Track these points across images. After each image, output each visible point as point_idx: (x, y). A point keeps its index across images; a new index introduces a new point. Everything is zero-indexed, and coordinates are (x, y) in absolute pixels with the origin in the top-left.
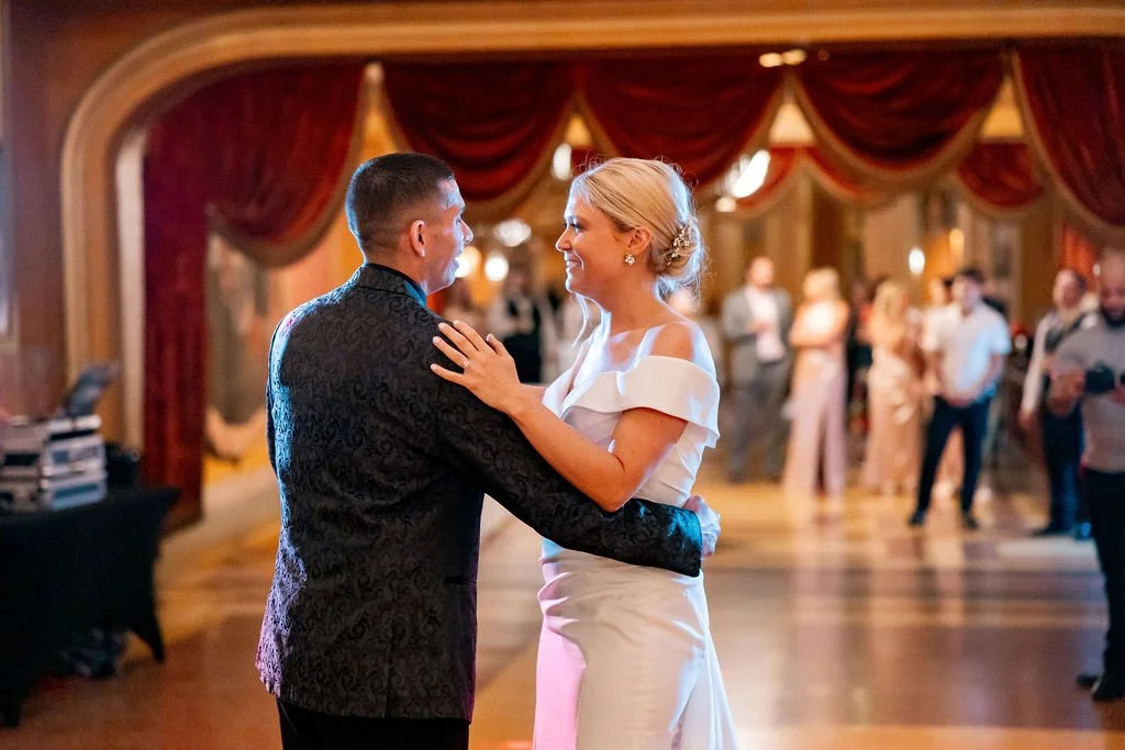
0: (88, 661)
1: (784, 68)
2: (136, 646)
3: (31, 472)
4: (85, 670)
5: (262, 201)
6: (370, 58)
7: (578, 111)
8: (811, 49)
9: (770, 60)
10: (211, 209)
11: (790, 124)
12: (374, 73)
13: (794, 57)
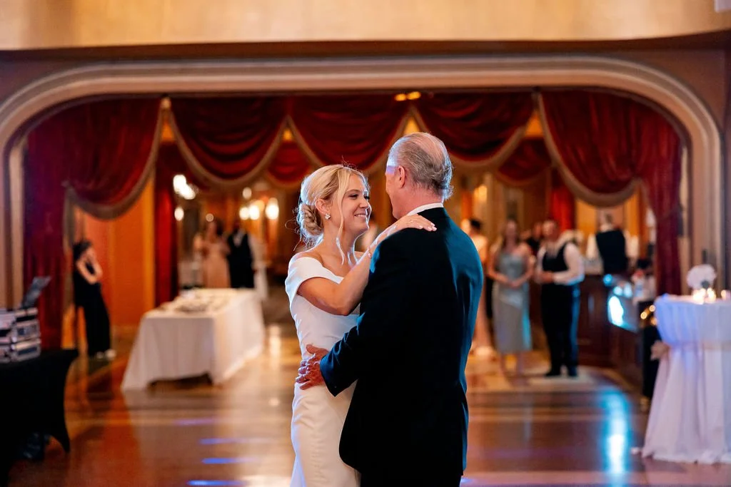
0: (30, 451)
1: (407, 102)
3: (6, 340)
4: (29, 456)
5: (98, 180)
6: (164, 95)
7: (288, 126)
8: (424, 92)
9: (401, 98)
12: (166, 103)
13: (414, 96)
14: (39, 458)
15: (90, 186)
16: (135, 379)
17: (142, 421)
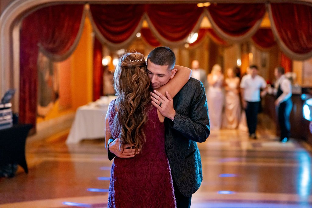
0: (7, 172)
1: (204, 7)
2: (20, 169)
4: (6, 175)
5: (54, 43)
6: (86, 2)
7: (145, 18)
8: (212, 2)
9: (200, 5)
10: (39, 45)
11: (206, 23)
12: (87, 7)
13: (207, 4)
14: (11, 176)
15: (51, 46)
16: (73, 139)
17: (77, 159)
